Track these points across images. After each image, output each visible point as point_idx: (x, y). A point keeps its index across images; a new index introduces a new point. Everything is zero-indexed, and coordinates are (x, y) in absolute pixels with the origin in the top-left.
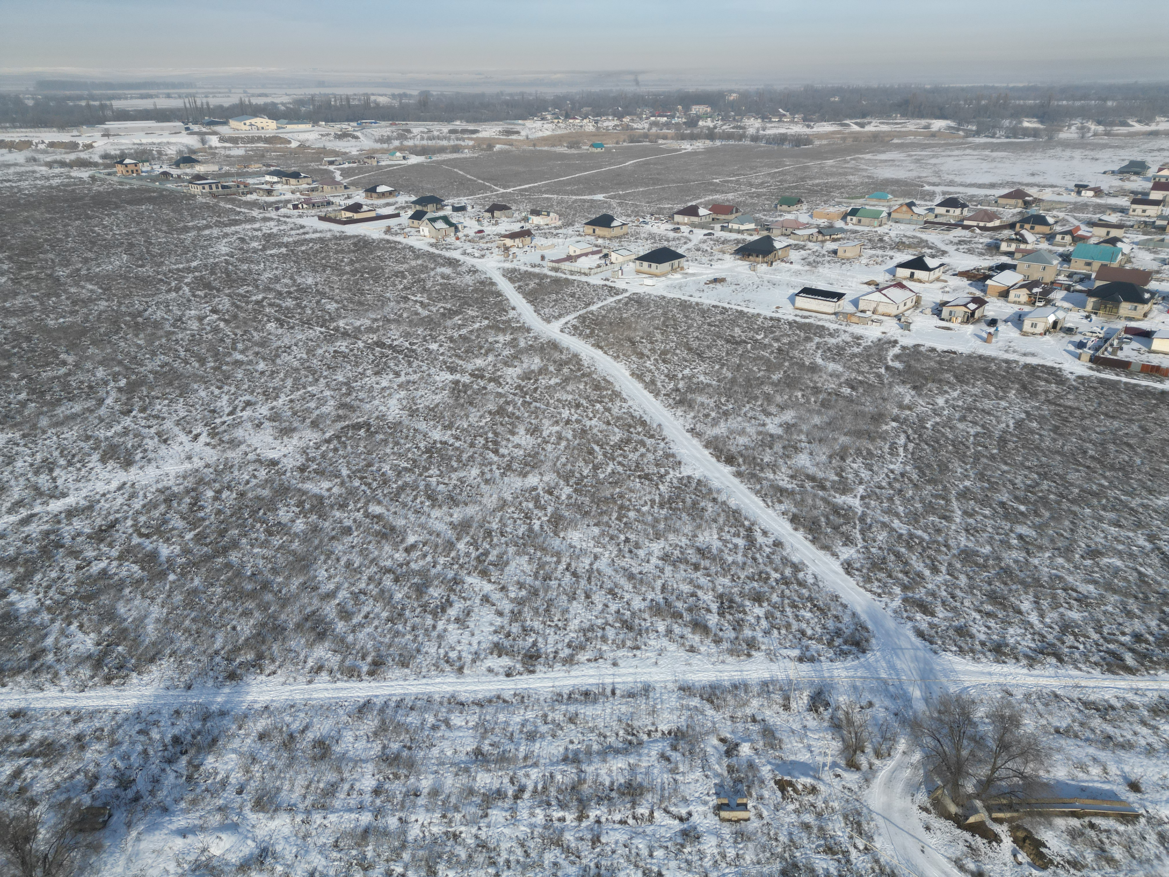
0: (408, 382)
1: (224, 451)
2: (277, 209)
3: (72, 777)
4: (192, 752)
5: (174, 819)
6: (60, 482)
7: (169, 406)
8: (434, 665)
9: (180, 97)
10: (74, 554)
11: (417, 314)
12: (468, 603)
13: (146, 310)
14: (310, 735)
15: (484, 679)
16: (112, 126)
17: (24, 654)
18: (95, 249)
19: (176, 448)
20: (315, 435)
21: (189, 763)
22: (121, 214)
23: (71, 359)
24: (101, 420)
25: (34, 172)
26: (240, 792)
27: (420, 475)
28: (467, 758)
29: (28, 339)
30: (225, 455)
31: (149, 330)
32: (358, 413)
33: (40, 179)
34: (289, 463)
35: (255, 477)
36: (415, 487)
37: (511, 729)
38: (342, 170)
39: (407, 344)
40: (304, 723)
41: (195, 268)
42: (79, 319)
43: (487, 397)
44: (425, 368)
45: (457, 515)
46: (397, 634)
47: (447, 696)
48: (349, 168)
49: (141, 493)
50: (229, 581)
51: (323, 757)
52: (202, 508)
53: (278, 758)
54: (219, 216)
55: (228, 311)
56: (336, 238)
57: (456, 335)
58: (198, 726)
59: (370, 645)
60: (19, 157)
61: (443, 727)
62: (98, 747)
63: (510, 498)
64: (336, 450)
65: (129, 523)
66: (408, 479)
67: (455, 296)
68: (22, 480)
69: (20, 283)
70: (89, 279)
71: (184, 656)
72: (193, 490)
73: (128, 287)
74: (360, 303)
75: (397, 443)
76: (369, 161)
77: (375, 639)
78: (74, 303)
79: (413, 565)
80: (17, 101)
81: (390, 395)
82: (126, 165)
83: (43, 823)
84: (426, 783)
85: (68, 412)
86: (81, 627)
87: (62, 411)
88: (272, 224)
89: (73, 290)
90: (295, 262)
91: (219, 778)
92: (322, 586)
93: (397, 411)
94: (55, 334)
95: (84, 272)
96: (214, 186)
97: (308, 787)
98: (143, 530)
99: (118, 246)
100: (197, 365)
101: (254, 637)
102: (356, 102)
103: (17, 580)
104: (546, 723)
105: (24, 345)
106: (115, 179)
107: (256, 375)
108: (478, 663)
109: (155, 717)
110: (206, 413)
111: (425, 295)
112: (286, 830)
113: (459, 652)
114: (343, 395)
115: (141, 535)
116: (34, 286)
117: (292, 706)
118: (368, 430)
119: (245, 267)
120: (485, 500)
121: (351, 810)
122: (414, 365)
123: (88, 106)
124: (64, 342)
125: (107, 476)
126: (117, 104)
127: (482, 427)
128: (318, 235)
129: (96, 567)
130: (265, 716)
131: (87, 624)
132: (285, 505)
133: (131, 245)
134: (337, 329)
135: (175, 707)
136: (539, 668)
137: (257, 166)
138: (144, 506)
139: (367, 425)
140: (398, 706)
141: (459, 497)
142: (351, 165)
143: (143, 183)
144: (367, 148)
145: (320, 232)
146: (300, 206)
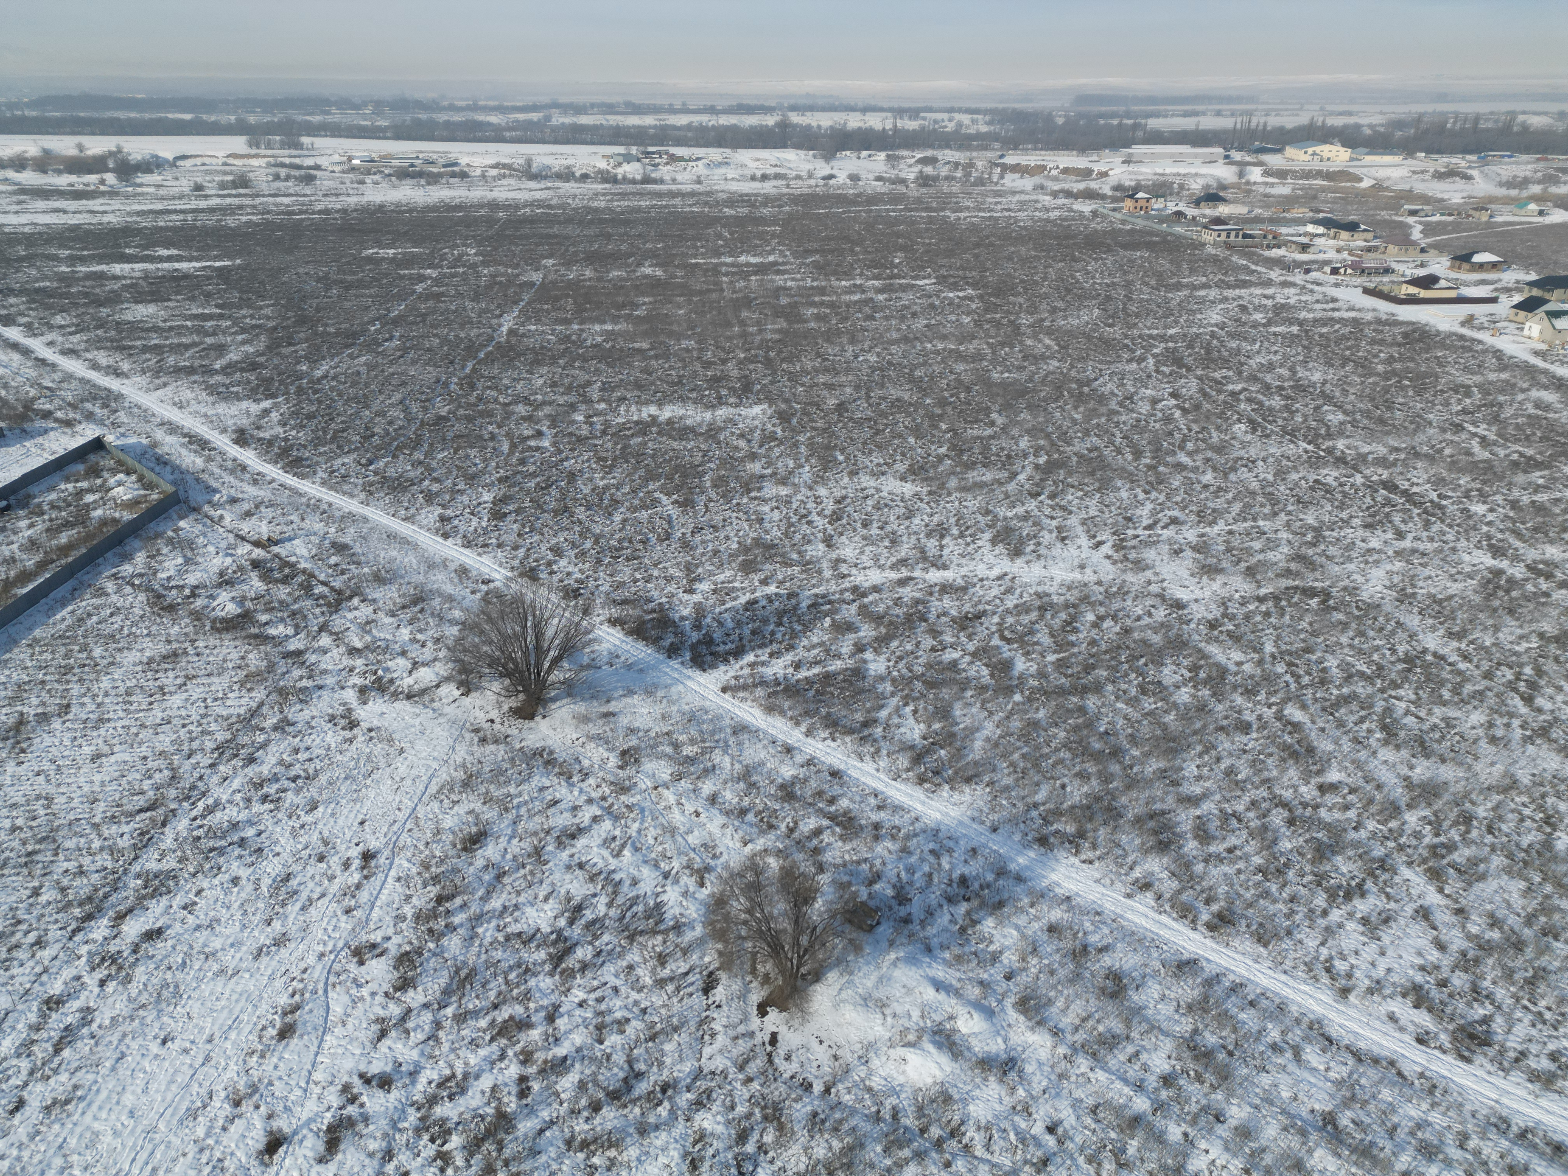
0: (1414, 551)
1: (1124, 571)
2: (1307, 271)
3: (858, 863)
4: (975, 903)
5: (934, 965)
6: (946, 552)
7: (1081, 499)
8: (1306, 964)
9: (1232, 115)
10: (934, 633)
11: (1468, 453)
12: (1392, 905)
13: (1096, 379)
14: (1107, 960)
15: (1377, 1024)
16: (1138, 150)
17: (859, 717)
18: (1068, 298)
19: (1072, 550)
20: (1246, 587)
21: (968, 913)
22: (1110, 259)
23: (1000, 420)
24: (1007, 497)
25: (1037, 201)
26: (1008, 977)
27: (1382, 690)
28: (1310, 1117)
29: (968, 390)
30: (1124, 577)
31: (1092, 404)
32: (1318, 574)
33: (1040, 210)
34: (1198, 612)
35: (1150, 615)
36: (1366, 705)
37: (1395, 1119)
38: (1426, 225)
39: (1434, 496)
40: (1105, 942)
41: (1171, 336)
42: (1024, 377)
43: (1546, 610)
44: (1450, 537)
45: (1422, 770)
46: (1266, 894)
47: (1311, 1016)
48: (1439, 223)
49: (1018, 591)
50: (1076, 729)
51: (1114, 995)
52: (1076, 630)
53: (1062, 965)
54: (1225, 274)
55: (1191, 398)
56: (1379, 321)
57: (1526, 500)
58: (990, 877)
59: (1222, 889)
60: (1027, 183)
61: (1289, 1055)
62: (889, 844)
63: (1526, 780)
64: (1267, 614)
65: (996, 619)
66: (1360, 690)
67: (1548, 439)
68: (913, 537)
69: (981, 326)
70: (1049, 332)
71: (1001, 792)
72: (1074, 606)
73: (1088, 349)
74: (1381, 421)
75: (1361, 634)
76: (1476, 214)
77: (1232, 885)
78: (1025, 358)
79: (1323, 813)
80: (1049, 118)
81: (1377, 562)
82: (1137, 200)
83: (823, 894)
84: (1237, 1113)
85: (978, 479)
86: (915, 712)
87: (973, 476)
88: (1293, 291)
89: (1029, 342)
90: (1304, 347)
91: (992, 948)
92: (1186, 784)
93: (1379, 588)
94: (995, 389)
95: (1047, 323)
96: (1233, 234)
97: (1084, 1020)
98: (1006, 633)
99: (1094, 298)
100: (1129, 457)
101: (1082, 807)
102: (1490, 125)
103: (876, 639)
104: (1461, 1147)
105: (962, 396)
106: (1118, 216)
107: (1197, 487)
108: (1376, 998)
109: (951, 844)
110: (1120, 519)
111: (1494, 428)
112: (1044, 1054)
113: (1352, 966)
114: (1306, 543)
115: (1003, 638)
116: (993, 332)
117: (1098, 914)
118: (1323, 602)
119: (1234, 344)
120: (1478, 767)
121: (1126, 1081)
122: (1434, 528)
123: (1120, 124)
124: (1000, 400)
125: (992, 560)
126: (1153, 123)
127: (1516, 654)
128: (1353, 314)
129: (950, 655)
130: (1064, 907)
131: (921, 712)
132: (1174, 663)
133: (1108, 298)
134: (1330, 451)
135: (974, 844)
136: (1479, 1059)
137: (1301, 210)
138: (1016, 606)
139: (1326, 595)
140: (1233, 990)
141: (1435, 746)
142: (1444, 218)
143: (1149, 223)
144: (1481, 194)
145: (1359, 310)
146: (1342, 271)
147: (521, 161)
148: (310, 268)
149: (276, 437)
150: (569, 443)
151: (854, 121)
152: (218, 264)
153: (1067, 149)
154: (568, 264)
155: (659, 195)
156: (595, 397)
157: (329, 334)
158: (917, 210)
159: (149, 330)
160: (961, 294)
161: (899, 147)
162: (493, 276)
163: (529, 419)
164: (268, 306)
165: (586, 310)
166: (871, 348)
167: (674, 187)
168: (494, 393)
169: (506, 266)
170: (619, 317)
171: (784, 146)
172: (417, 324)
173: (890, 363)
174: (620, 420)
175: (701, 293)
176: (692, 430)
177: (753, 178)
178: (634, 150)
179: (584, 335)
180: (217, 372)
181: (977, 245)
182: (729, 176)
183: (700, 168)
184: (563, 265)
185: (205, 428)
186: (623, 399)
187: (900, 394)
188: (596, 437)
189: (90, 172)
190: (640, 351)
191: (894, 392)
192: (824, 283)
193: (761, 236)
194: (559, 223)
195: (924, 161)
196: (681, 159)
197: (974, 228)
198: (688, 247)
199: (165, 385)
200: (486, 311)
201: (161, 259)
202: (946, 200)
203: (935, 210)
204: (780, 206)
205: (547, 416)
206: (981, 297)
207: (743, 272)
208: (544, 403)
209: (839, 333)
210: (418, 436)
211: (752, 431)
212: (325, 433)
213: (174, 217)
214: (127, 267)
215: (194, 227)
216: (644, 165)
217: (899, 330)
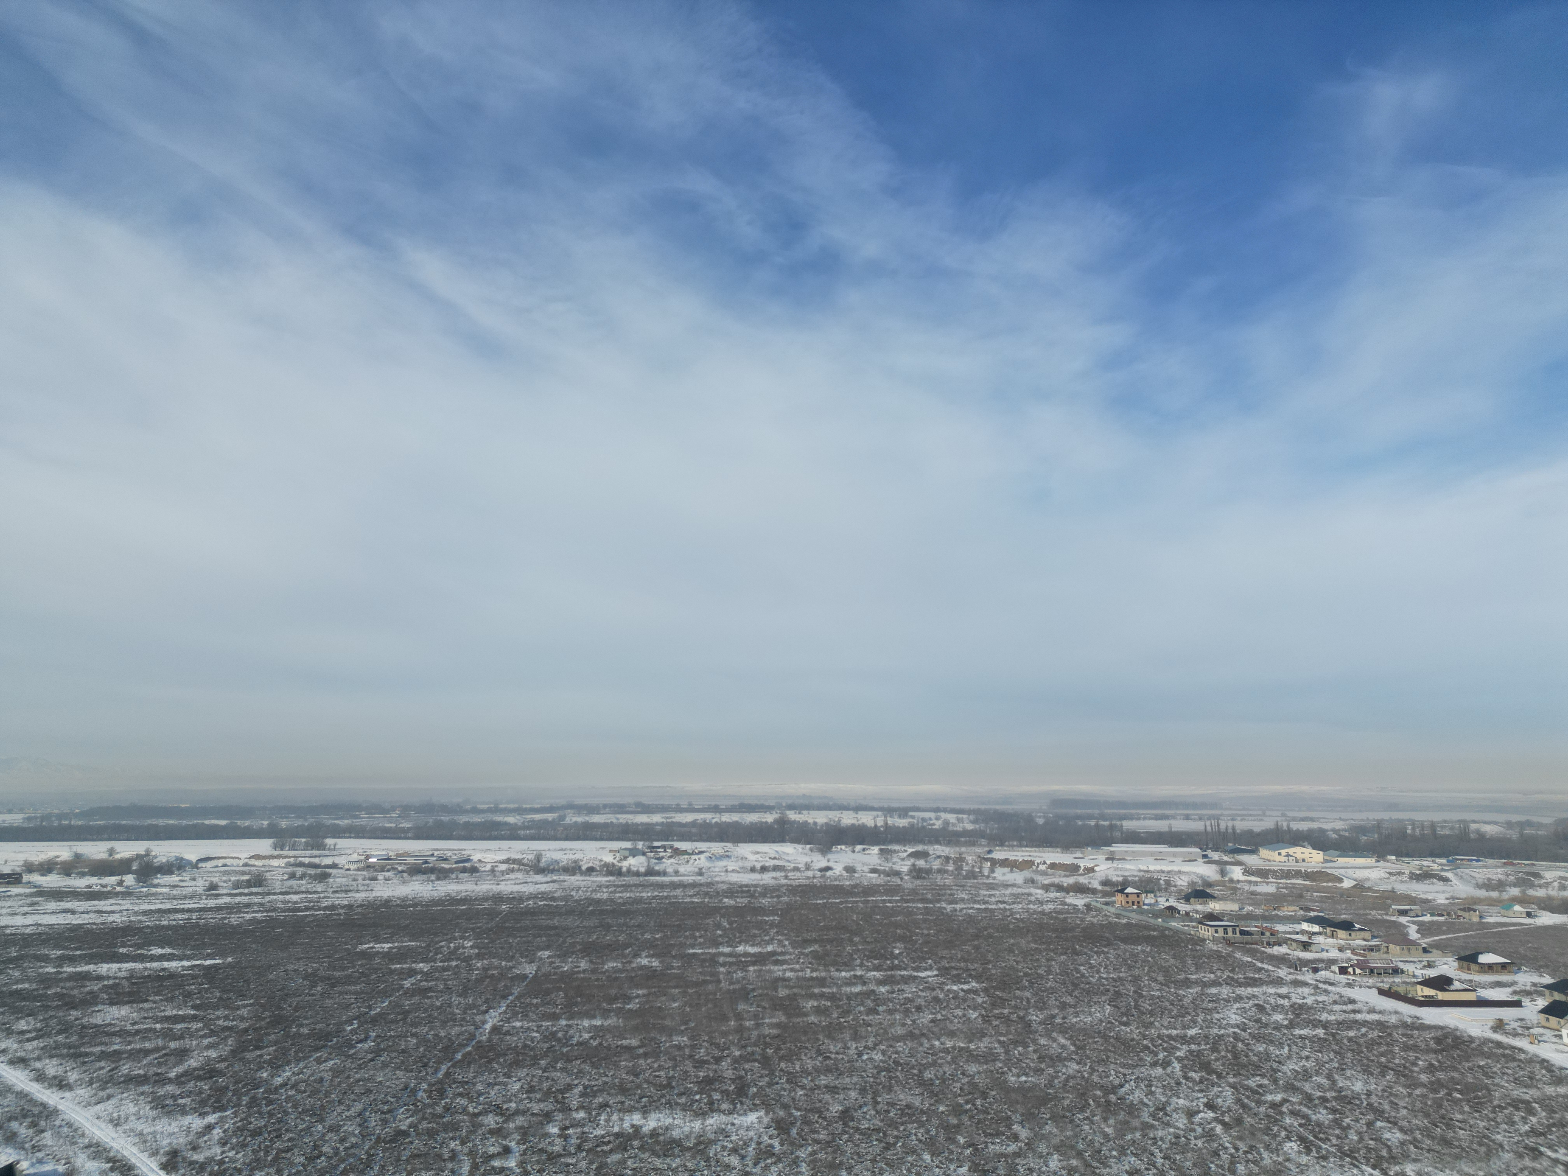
2: (1316, 970)
9: (1201, 819)
13: (1122, 1086)
16: (1119, 848)
18: (1076, 993)
22: (1112, 954)
23: (1024, 1134)
25: (1029, 894)
29: (984, 1095)
31: (1122, 1116)
33: (1034, 903)
38: (1420, 924)
41: (1192, 1037)
42: (1042, 1081)
48: (1432, 923)
54: (1233, 971)
55: (1229, 1110)
56: (1405, 1025)
60: (1018, 877)
69: (989, 1022)
70: (1063, 1030)
73: (1106, 1050)
76: (1466, 914)
78: (1041, 1059)
80: (1029, 818)
82: (1127, 895)
88: (1306, 991)
89: (1043, 1041)
90: (1336, 1052)
94: (1013, 1095)
95: (1058, 1020)
96: (1230, 930)
99: (1103, 994)
102: (1447, 832)
105: (978, 1102)
106: (1112, 910)
116: (1003, 1029)
119: (1261, 1048)
123: (1097, 826)
124: (1021, 1109)
126: (1128, 825)
128: (1376, 1017)
133: (1118, 994)
137: (1292, 908)
142: (1435, 918)
143: (1144, 918)
144: (1463, 896)
145: (1380, 1012)
146: (1350, 970)
147: (531, 857)
148: (300, 966)
149: (210, 1160)
150: (538, 1162)
151: (848, 819)
152: (208, 962)
153: (1051, 846)
154: (563, 956)
155: (661, 886)
156: (574, 1104)
157: (300, 1035)
158: (913, 901)
159: (114, 1034)
160: (965, 987)
161: (891, 842)
162: (485, 969)
163: (498, 1132)
164: (245, 1006)
165: (576, 1004)
166: (876, 1045)
167: (676, 879)
168: (463, 1101)
169: (501, 959)
170: (610, 1011)
171: (782, 840)
172: (397, 1022)
173: (896, 1063)
174: (599, 1132)
175: (697, 984)
176: (678, 1143)
177: (753, 870)
178: (640, 845)
179: (571, 1032)
180: (170, 1081)
181: (976, 936)
182: (730, 868)
183: (702, 861)
184: (559, 956)
185: (135, 1150)
186: (604, 1106)
187: (910, 1099)
188: (570, 1154)
189: (112, 874)
190: (629, 1049)
191: (904, 1097)
192: (823, 974)
193: (760, 925)
194: (560, 915)
195: (916, 855)
196: (685, 852)
197: (971, 920)
198: (686, 937)
199: (109, 1097)
200: (470, 1007)
201: (153, 958)
202: (940, 893)
203: (931, 902)
204: (778, 897)
205: (518, 1128)
206: (986, 990)
207: (742, 962)
208: (517, 1112)
209: (841, 1028)
210: (370, 1156)
211: (746, 1144)
212: (267, 1153)
213: (179, 916)
214: (115, 966)
215: (197, 925)
216: (649, 858)
217: (904, 1025)
